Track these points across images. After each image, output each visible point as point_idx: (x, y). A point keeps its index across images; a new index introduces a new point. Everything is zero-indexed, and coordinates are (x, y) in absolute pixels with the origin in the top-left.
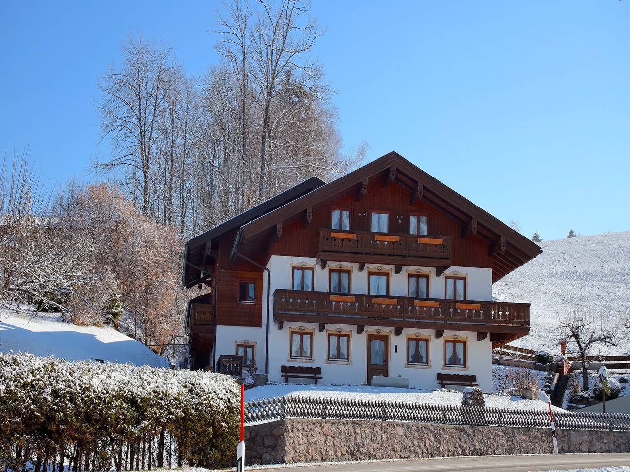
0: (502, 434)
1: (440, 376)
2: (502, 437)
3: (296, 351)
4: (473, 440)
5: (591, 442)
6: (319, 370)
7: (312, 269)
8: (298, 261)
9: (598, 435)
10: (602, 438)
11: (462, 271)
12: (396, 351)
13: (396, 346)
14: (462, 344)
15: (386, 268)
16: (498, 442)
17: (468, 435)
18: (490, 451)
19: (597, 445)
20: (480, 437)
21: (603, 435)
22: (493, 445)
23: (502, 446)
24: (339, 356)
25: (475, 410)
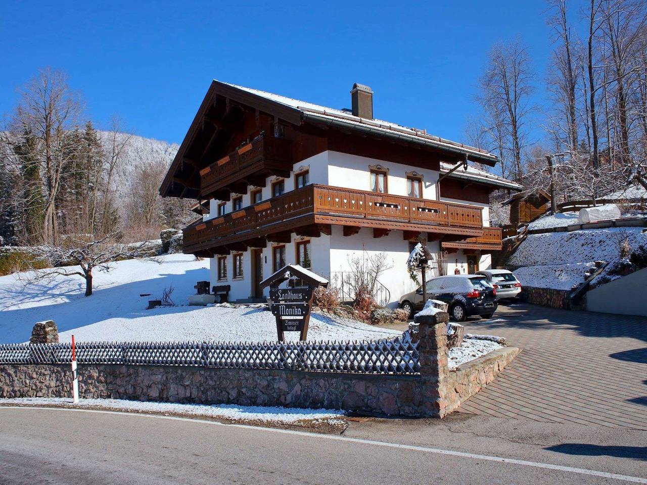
0: (49, 372)
2: (50, 377)
4: (13, 381)
5: (165, 384)
9: (178, 374)
10: (182, 378)
12: (266, 262)
16: (43, 383)
17: (9, 375)
18: (31, 393)
19: (173, 389)
20: (22, 377)
21: (184, 374)
22: (36, 386)
23: (48, 387)
25: (35, 349)
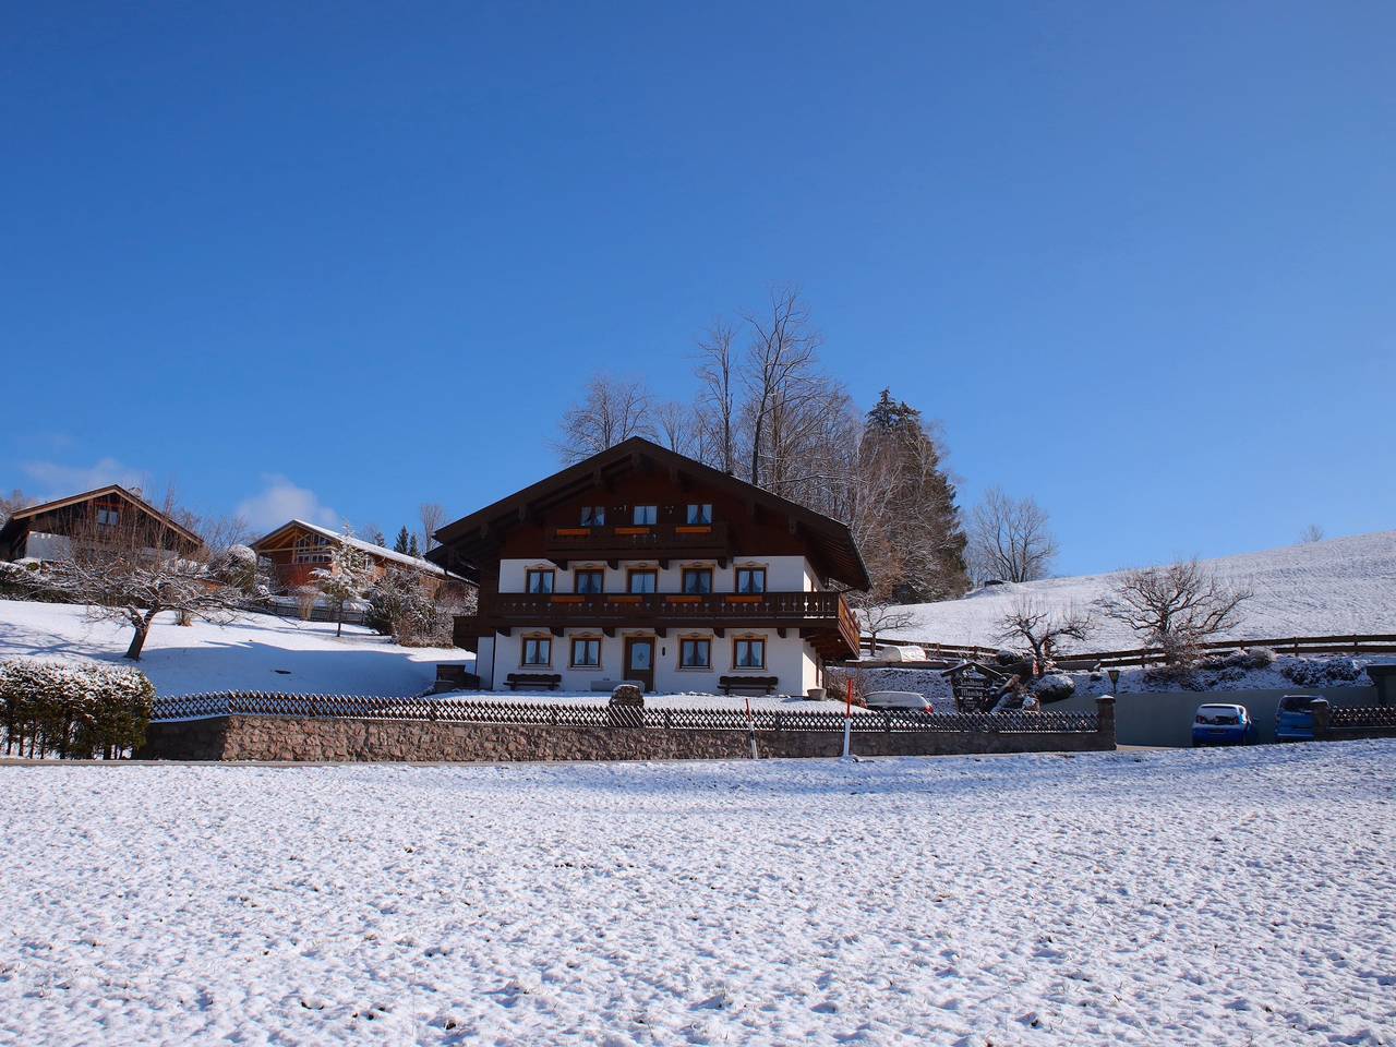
1: (724, 679)
3: (531, 659)
6: (558, 678)
7: (553, 571)
8: (533, 563)
11: (760, 561)
12: (664, 654)
13: (664, 649)
14: (761, 643)
15: (653, 563)
24: (587, 661)
